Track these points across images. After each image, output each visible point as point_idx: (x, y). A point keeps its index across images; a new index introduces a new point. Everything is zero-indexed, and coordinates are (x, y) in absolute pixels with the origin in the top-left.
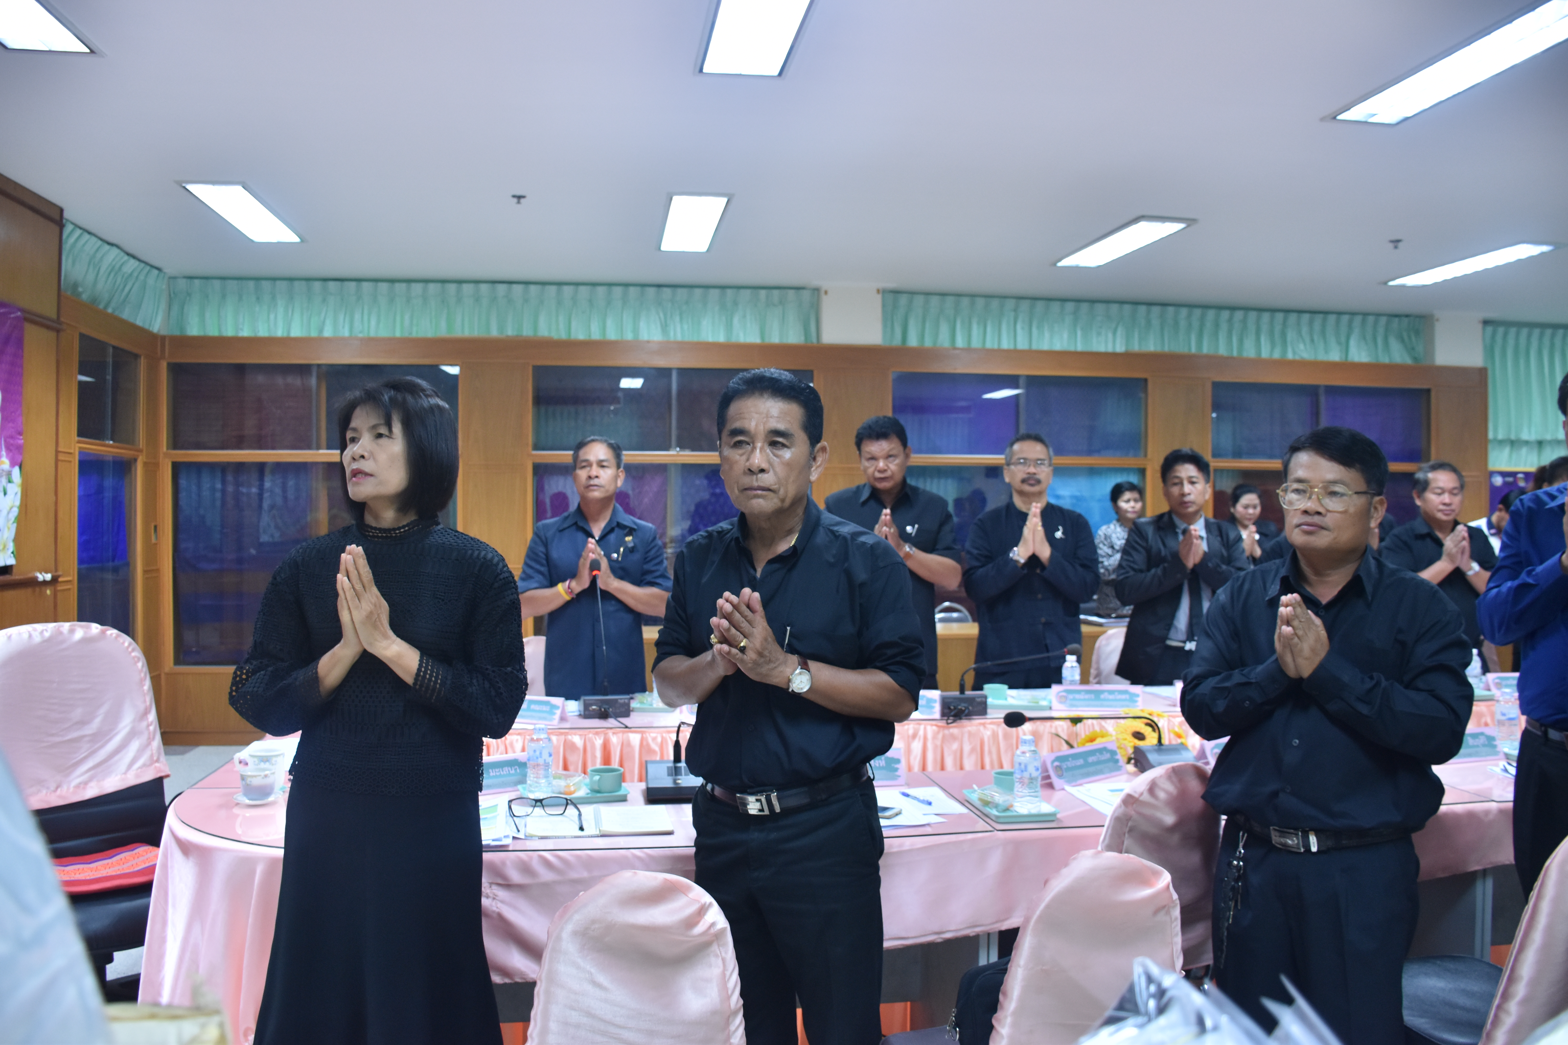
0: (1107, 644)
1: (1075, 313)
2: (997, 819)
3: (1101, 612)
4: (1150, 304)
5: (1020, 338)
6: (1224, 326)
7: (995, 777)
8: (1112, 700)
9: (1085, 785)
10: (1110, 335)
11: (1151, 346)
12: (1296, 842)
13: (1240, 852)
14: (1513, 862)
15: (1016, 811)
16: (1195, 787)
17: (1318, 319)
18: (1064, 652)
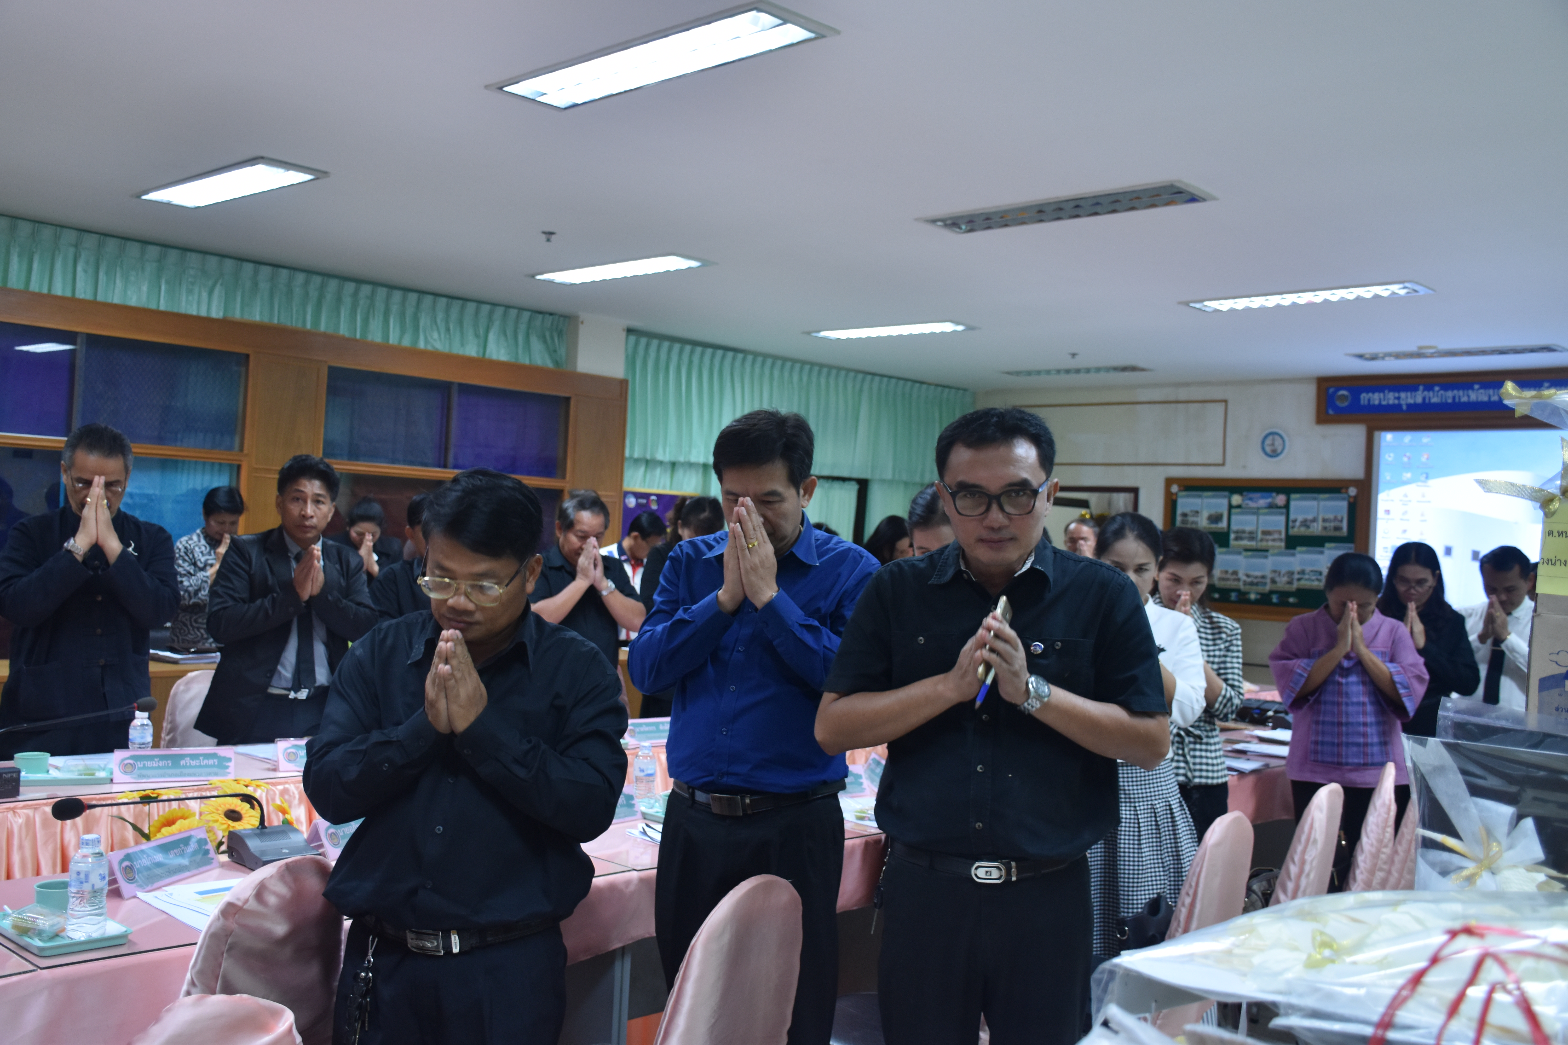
0: (187, 690)
1: (160, 260)
2: (41, 954)
3: (176, 646)
4: (258, 263)
5: (80, 284)
6: (347, 301)
7: (38, 892)
8: (196, 767)
9: (164, 888)
10: (205, 295)
11: (257, 314)
12: (436, 944)
13: (369, 961)
14: (655, 935)
15: (69, 937)
16: (314, 885)
17: (456, 305)
18: (134, 708)
